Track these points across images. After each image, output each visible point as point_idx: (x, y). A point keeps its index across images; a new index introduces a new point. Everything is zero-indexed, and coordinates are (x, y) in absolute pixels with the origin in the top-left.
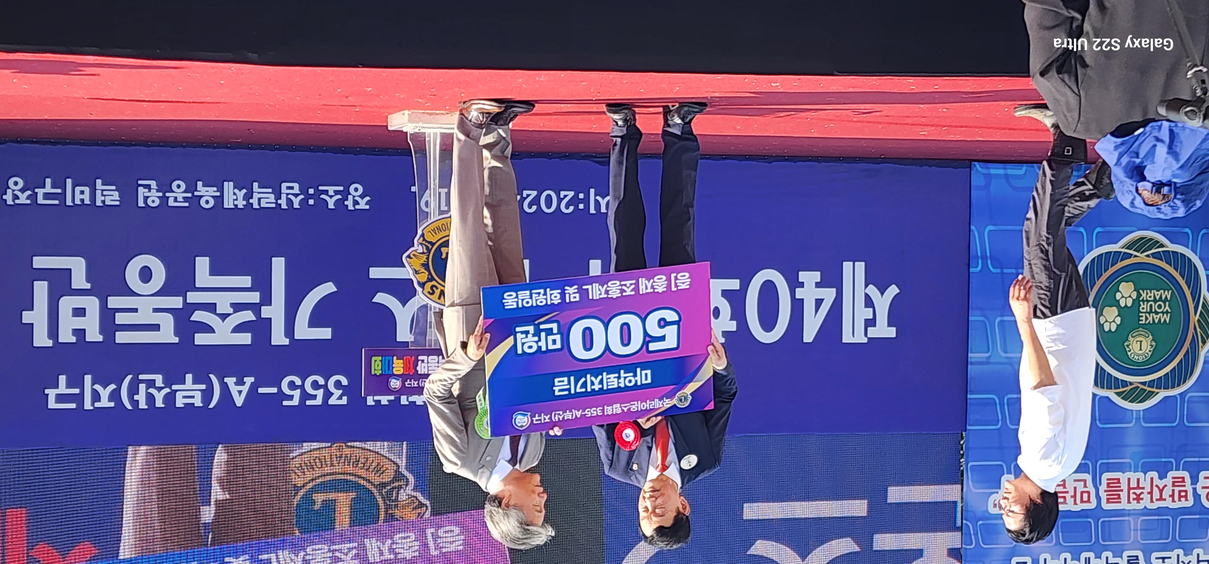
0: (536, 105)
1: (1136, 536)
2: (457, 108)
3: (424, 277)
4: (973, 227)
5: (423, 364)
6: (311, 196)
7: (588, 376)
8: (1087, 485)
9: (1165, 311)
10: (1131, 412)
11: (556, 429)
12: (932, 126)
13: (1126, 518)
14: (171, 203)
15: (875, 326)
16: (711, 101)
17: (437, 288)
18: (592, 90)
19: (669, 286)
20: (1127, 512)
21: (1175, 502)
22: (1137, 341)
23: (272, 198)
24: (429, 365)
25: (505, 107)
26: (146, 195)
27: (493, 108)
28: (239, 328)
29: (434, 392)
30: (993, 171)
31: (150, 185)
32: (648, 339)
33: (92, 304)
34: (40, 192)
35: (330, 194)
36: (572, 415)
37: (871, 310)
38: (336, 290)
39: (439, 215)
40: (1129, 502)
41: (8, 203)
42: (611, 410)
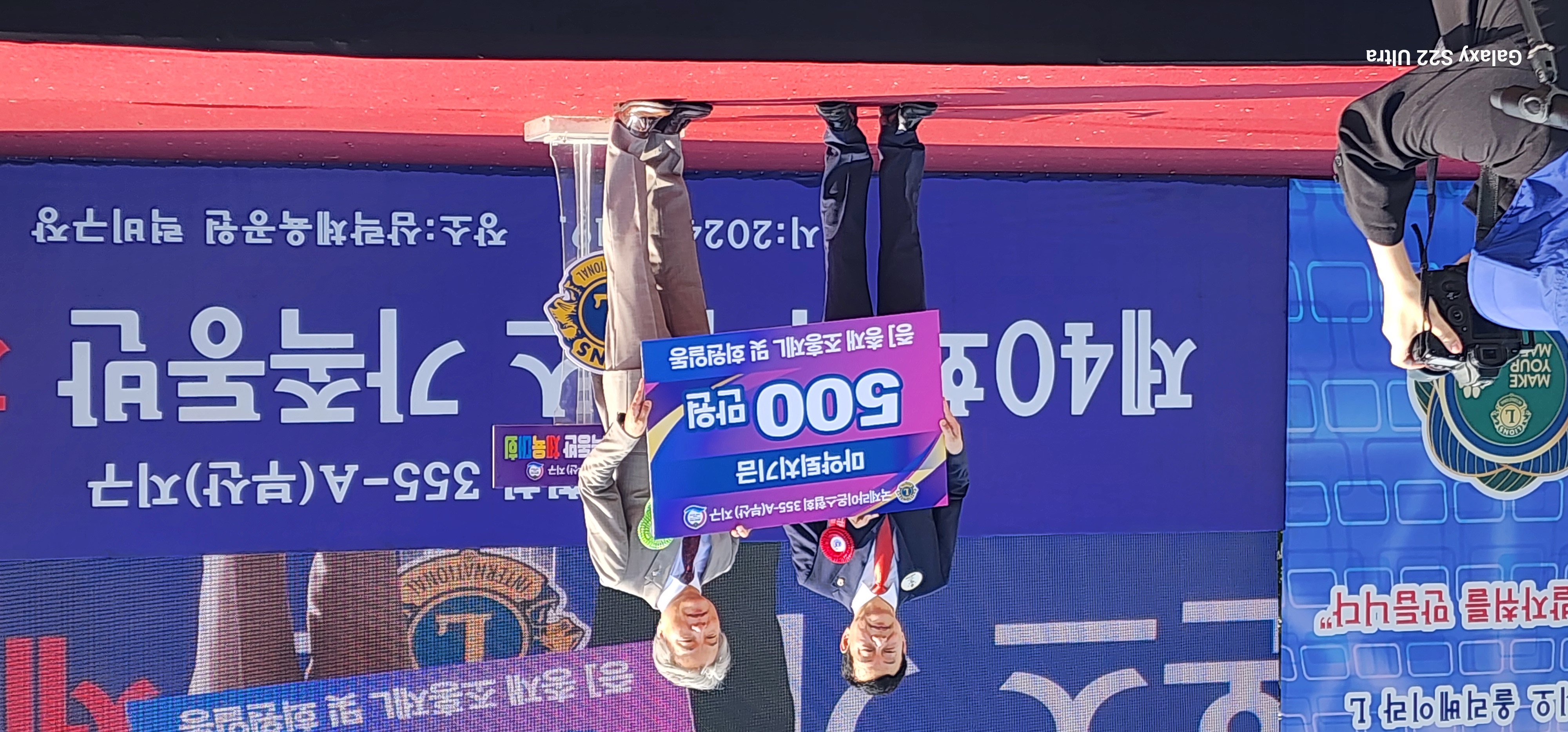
0: (715, 107)
1: (1507, 664)
2: (612, 112)
3: (572, 332)
4: (1291, 264)
5: (571, 445)
6: (431, 230)
7: (782, 459)
8: (1443, 599)
9: (1543, 371)
10: (1499, 502)
11: (739, 528)
12: (1232, 131)
13: (1495, 641)
14: (249, 239)
15: (1164, 392)
16: (942, 100)
17: (589, 347)
18: (785, 87)
19: (886, 341)
20: (1495, 633)
21: (1558, 619)
22: (1507, 411)
23: (380, 232)
24: (579, 446)
25: (674, 109)
26: (216, 228)
27: (658, 111)
28: (339, 401)
29: (589, 482)
30: (1317, 191)
31: (221, 216)
32: (859, 411)
33: (148, 371)
34: (80, 226)
35: (454, 226)
36: (762, 511)
37: (1159, 372)
38: (463, 350)
39: (591, 252)
40: (1498, 619)
41: (38, 240)
42: (813, 504)
